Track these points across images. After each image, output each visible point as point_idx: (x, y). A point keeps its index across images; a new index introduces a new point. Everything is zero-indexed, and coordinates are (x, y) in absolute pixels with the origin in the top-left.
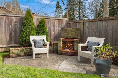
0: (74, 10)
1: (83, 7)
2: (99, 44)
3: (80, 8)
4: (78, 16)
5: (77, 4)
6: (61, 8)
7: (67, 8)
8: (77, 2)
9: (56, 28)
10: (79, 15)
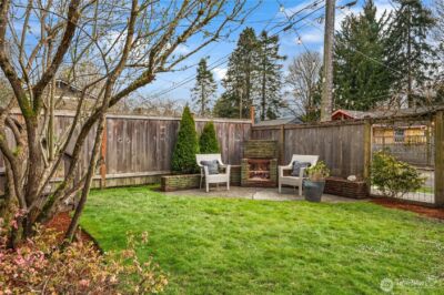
0: (249, 85)
1: (273, 77)
2: (310, 165)
3: (264, 80)
4: (258, 102)
5: (256, 68)
6: (211, 81)
7: (230, 80)
8: (257, 64)
9: (230, 139)
10: (263, 99)
